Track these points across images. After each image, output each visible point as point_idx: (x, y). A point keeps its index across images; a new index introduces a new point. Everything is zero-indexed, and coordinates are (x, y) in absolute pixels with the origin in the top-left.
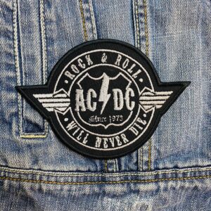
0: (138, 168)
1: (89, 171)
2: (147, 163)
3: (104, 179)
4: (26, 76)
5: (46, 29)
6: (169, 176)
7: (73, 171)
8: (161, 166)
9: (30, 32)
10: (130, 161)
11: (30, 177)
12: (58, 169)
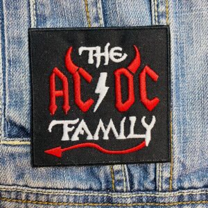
0: (156, 187)
1: (91, 189)
2: (168, 180)
3: (110, 200)
4: (10, 65)
5: (36, 4)
6: (198, 198)
7: (69, 189)
8: (186, 185)
9: (16, 8)
10: (145, 178)
11: (13, 196)
12: (50, 186)
